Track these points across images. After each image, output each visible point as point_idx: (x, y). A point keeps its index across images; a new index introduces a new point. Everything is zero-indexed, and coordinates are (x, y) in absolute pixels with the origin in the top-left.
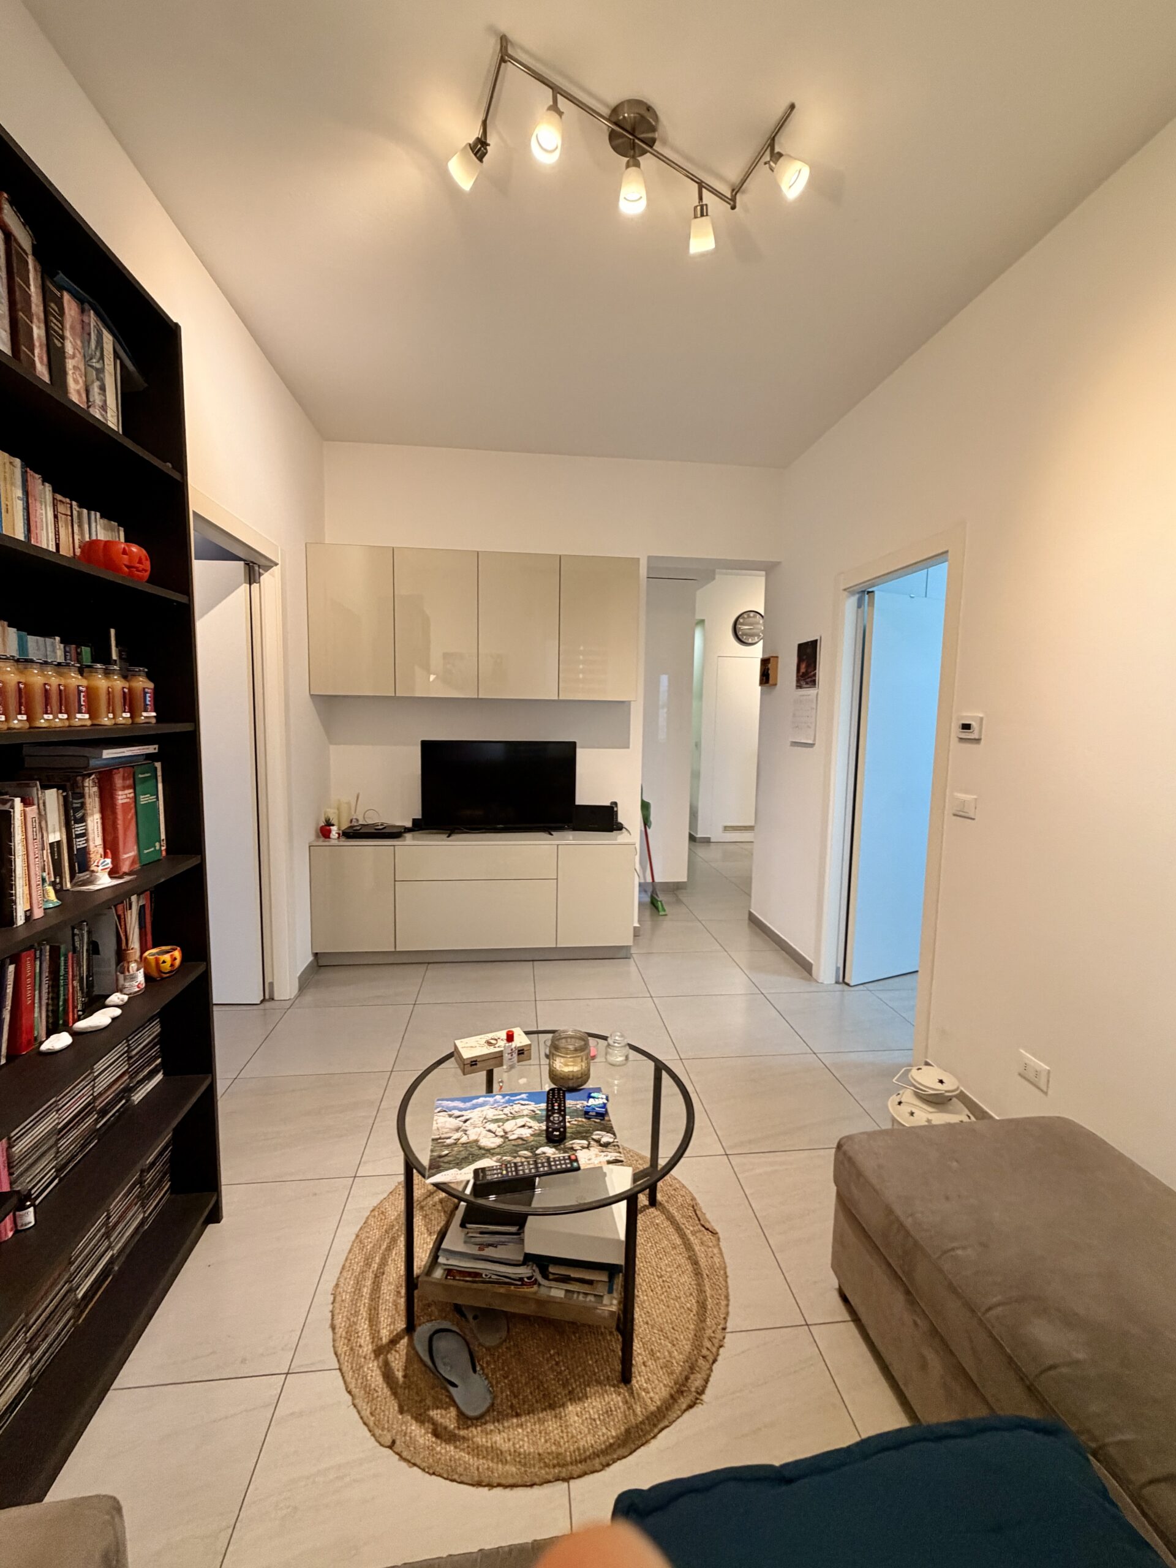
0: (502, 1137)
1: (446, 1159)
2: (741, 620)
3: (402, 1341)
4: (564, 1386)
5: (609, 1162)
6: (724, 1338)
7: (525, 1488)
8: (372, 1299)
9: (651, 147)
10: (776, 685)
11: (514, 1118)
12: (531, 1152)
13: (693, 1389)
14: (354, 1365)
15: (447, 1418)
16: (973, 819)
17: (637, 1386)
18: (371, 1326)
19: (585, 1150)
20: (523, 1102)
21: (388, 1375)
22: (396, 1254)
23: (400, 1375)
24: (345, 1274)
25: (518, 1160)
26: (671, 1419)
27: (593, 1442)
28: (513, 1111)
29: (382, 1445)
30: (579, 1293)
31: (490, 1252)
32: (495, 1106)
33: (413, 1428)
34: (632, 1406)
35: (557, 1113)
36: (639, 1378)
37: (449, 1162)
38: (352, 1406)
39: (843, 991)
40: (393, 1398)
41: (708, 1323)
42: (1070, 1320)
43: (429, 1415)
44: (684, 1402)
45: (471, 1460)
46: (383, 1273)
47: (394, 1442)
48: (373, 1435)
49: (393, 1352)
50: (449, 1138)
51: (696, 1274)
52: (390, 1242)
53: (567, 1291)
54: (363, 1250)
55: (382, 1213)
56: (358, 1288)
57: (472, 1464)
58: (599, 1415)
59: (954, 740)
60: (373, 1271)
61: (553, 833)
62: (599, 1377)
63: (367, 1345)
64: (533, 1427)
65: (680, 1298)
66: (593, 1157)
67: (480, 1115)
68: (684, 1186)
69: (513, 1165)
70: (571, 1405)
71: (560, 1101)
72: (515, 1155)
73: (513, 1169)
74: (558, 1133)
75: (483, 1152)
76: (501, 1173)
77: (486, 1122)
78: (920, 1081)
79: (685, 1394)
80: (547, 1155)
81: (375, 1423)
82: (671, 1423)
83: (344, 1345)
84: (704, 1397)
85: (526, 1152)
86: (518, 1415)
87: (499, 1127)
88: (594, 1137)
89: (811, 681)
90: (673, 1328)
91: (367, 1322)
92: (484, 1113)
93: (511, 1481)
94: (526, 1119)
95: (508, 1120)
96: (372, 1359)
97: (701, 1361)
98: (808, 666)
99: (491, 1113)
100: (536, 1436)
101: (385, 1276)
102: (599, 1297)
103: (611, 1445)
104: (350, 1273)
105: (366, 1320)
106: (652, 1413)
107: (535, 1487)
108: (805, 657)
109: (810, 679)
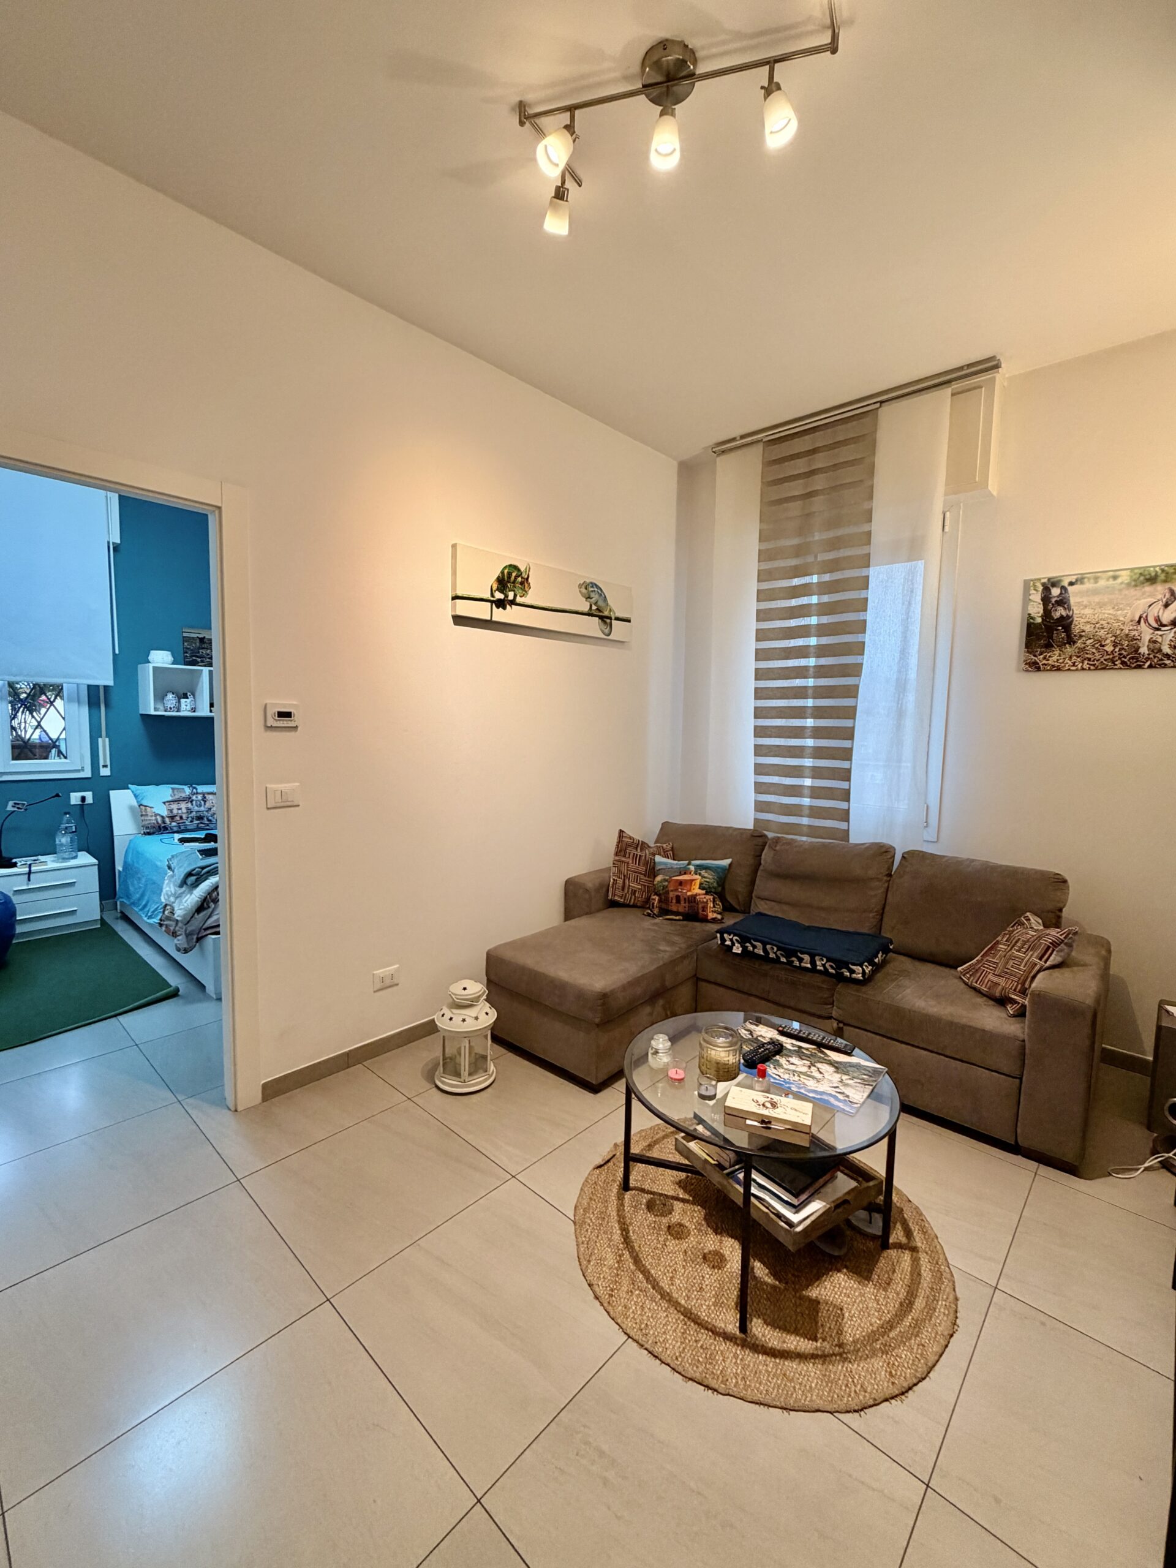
3: (894, 1241)
8: (916, 1290)
14: (936, 1256)
16: (298, 806)
18: (919, 1272)
21: (909, 1234)
23: (899, 1228)
37: (865, 1070)
40: (907, 1221)
46: (901, 1305)
49: (902, 1242)
59: (257, 730)
63: (924, 1262)
87: (812, 1072)
91: (922, 1273)
94: (785, 1066)
95: (801, 1072)
96: (920, 1251)
101: (901, 1301)
105: (924, 1279)
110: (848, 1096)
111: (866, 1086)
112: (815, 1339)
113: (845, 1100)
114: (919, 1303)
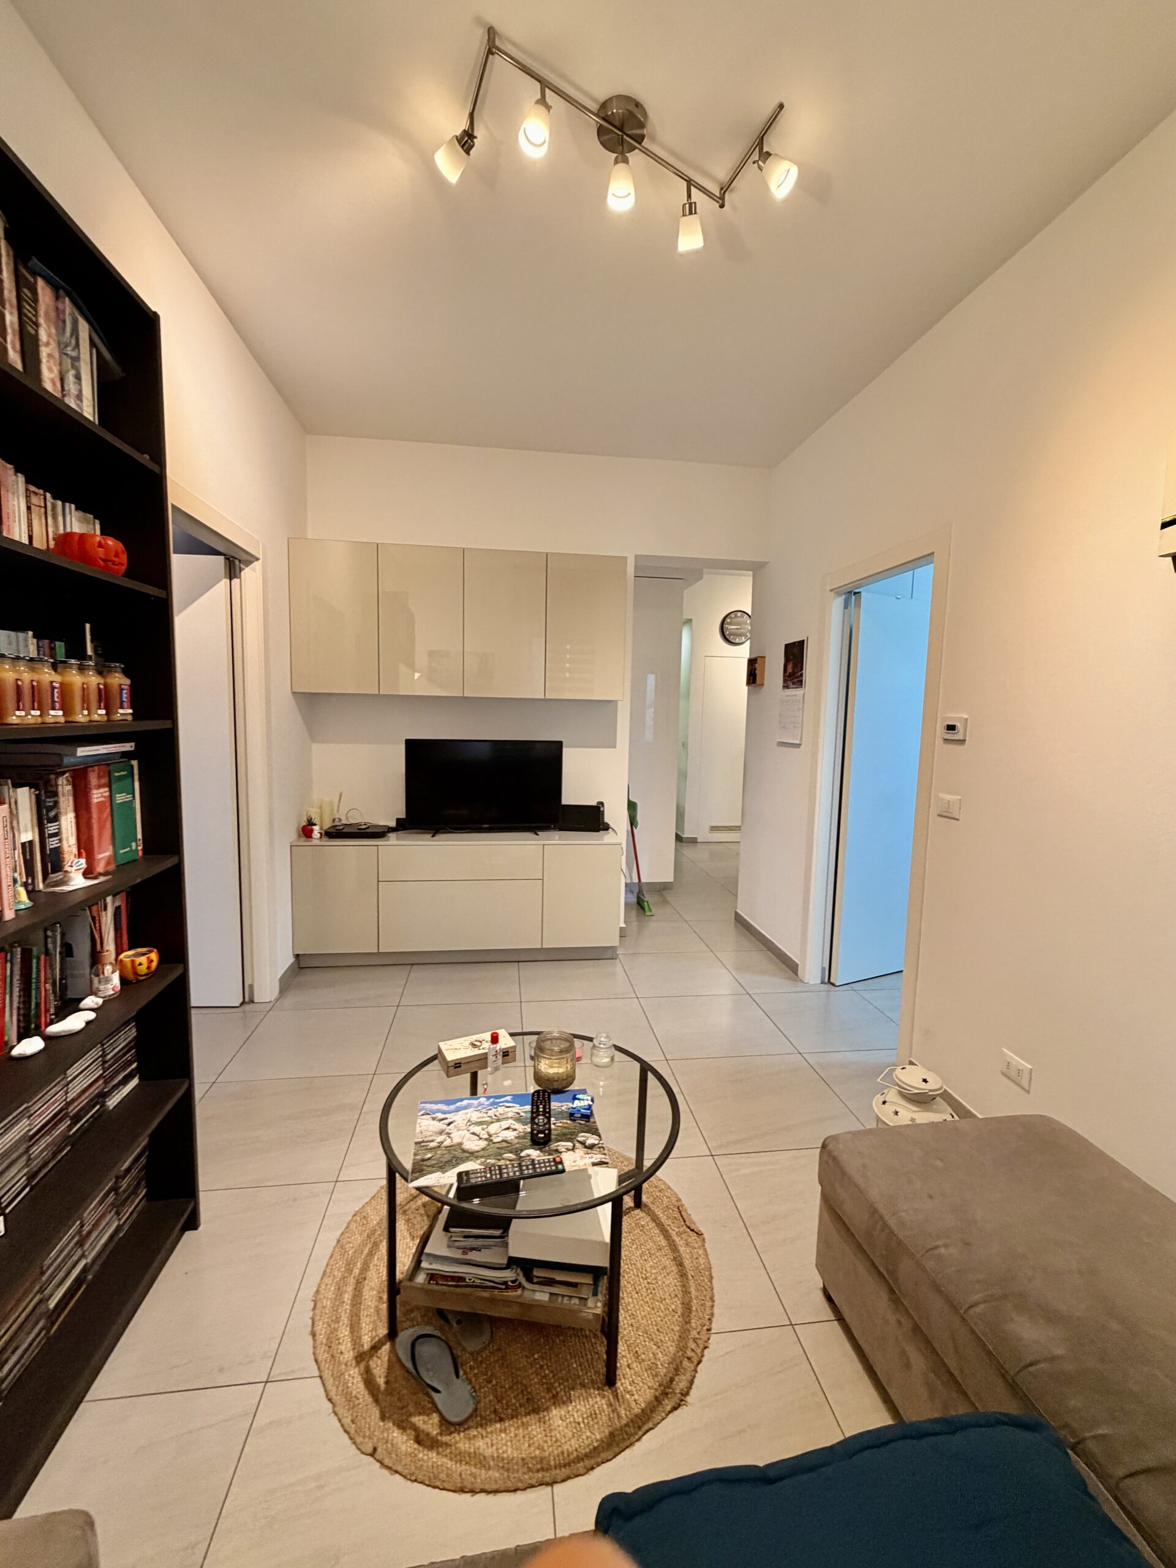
0: (486, 1139)
1: (429, 1163)
2: (729, 620)
3: (384, 1347)
4: (549, 1390)
5: (594, 1164)
6: (709, 1339)
7: (508, 1494)
8: (353, 1305)
9: (640, 143)
10: (763, 685)
11: (498, 1120)
12: (515, 1155)
13: (678, 1391)
14: (335, 1372)
15: (429, 1424)
16: (958, 820)
17: (622, 1388)
18: (352, 1332)
19: (570, 1152)
20: (508, 1105)
21: (369, 1381)
22: (378, 1259)
23: (381, 1381)
24: (326, 1280)
25: (502, 1162)
26: (655, 1421)
27: (577, 1446)
28: (497, 1114)
29: (363, 1453)
30: (563, 1296)
31: (473, 1256)
32: (480, 1108)
33: (395, 1435)
34: (616, 1409)
35: (542, 1115)
36: (623, 1381)
37: (432, 1166)
38: (333, 1414)
39: (829, 991)
40: (374, 1405)
41: (693, 1325)
42: (1051, 1317)
43: (411, 1422)
44: (668, 1404)
45: (454, 1466)
46: (365, 1279)
47: (375, 1449)
48: (354, 1443)
49: (375, 1358)
50: (433, 1141)
51: (682, 1276)
52: (373, 1247)
53: (551, 1294)
54: (344, 1256)
55: (364, 1217)
56: (339, 1292)
57: (454, 1469)
58: (583, 1419)
59: (939, 742)
60: (354, 1278)
61: (539, 833)
62: (584, 1380)
63: (349, 1352)
64: (517, 1432)
65: (665, 1299)
66: (578, 1159)
67: (464, 1117)
68: (669, 1188)
69: (497, 1168)
70: (556, 1408)
71: (545, 1103)
72: (499, 1157)
73: (497, 1172)
74: (542, 1135)
75: (467, 1155)
76: (486, 1177)
77: (470, 1125)
78: (905, 1081)
79: (669, 1396)
80: (531, 1157)
81: (356, 1431)
82: (656, 1425)
83: (325, 1351)
84: (688, 1399)
85: (510, 1155)
86: (501, 1420)
87: (483, 1129)
88: (579, 1139)
89: (798, 682)
90: (658, 1330)
91: (348, 1329)
92: (468, 1116)
93: (494, 1487)
94: (511, 1121)
95: (492, 1122)
96: (354, 1365)
97: (686, 1363)
98: (794, 667)
99: (475, 1116)
100: (519, 1441)
101: (366, 1282)
102: (584, 1300)
103: (595, 1448)
104: (331, 1278)
105: (347, 1326)
106: (636, 1416)
107: (519, 1492)
108: (791, 657)
109: (795, 680)
110: (434, 1119)
111: (421, 1140)
113: (434, 1114)
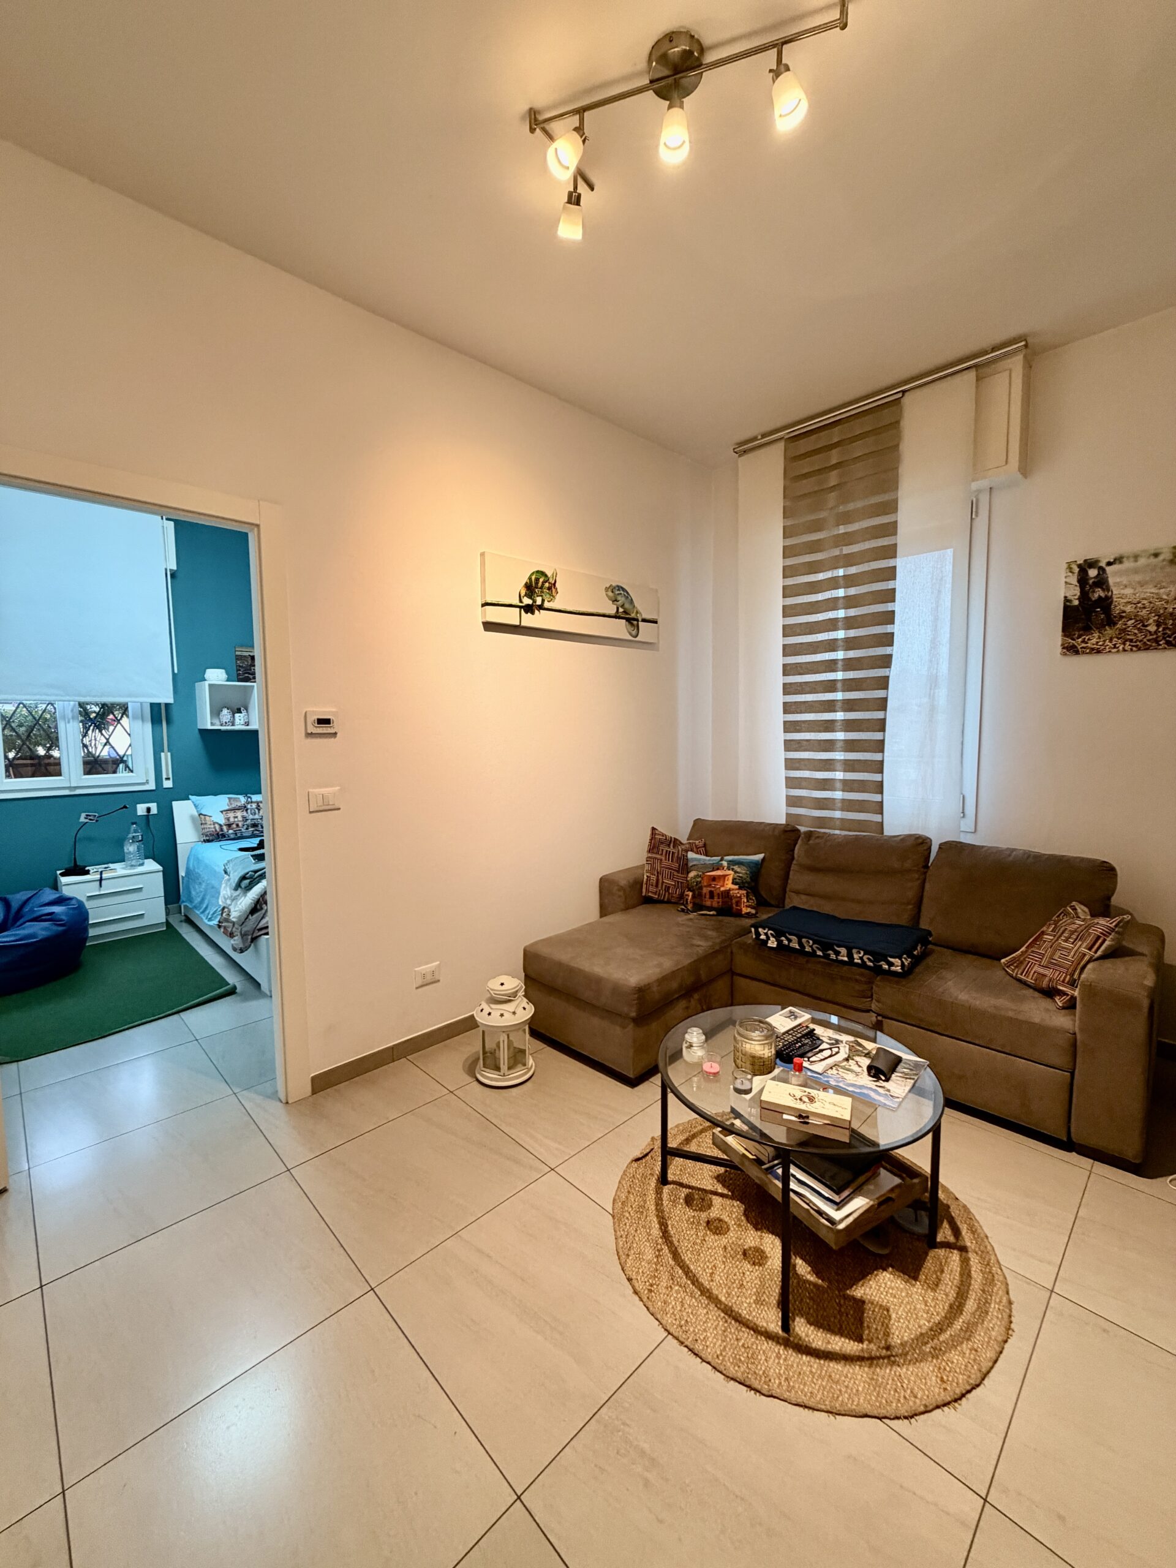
1: (907, 1066)
3: (941, 1240)
14: (986, 1255)
16: (339, 809)
18: (969, 1270)
21: (957, 1232)
23: (947, 1226)
40: (955, 1219)
46: (951, 1307)
49: (950, 1241)
56: (981, 1315)
59: (299, 737)
63: (974, 1261)
91: (972, 1275)
101: (950, 1303)
110: (889, 1091)
111: (908, 1080)
112: (860, 1340)
113: (886, 1094)
114: (970, 1305)
